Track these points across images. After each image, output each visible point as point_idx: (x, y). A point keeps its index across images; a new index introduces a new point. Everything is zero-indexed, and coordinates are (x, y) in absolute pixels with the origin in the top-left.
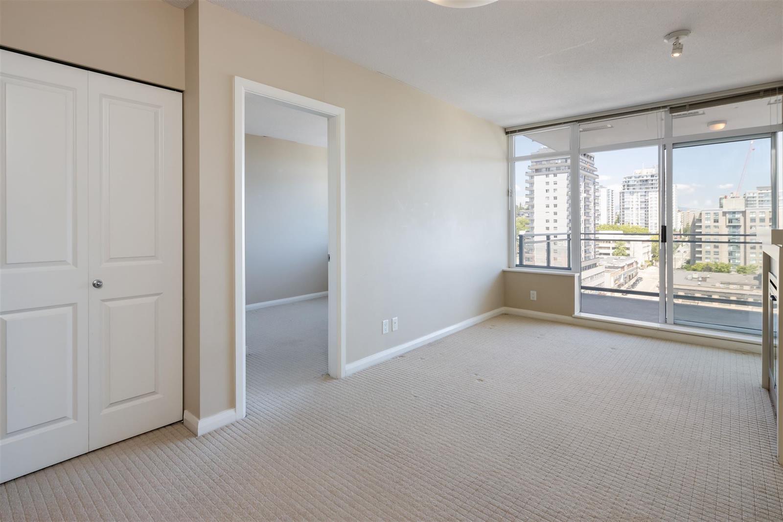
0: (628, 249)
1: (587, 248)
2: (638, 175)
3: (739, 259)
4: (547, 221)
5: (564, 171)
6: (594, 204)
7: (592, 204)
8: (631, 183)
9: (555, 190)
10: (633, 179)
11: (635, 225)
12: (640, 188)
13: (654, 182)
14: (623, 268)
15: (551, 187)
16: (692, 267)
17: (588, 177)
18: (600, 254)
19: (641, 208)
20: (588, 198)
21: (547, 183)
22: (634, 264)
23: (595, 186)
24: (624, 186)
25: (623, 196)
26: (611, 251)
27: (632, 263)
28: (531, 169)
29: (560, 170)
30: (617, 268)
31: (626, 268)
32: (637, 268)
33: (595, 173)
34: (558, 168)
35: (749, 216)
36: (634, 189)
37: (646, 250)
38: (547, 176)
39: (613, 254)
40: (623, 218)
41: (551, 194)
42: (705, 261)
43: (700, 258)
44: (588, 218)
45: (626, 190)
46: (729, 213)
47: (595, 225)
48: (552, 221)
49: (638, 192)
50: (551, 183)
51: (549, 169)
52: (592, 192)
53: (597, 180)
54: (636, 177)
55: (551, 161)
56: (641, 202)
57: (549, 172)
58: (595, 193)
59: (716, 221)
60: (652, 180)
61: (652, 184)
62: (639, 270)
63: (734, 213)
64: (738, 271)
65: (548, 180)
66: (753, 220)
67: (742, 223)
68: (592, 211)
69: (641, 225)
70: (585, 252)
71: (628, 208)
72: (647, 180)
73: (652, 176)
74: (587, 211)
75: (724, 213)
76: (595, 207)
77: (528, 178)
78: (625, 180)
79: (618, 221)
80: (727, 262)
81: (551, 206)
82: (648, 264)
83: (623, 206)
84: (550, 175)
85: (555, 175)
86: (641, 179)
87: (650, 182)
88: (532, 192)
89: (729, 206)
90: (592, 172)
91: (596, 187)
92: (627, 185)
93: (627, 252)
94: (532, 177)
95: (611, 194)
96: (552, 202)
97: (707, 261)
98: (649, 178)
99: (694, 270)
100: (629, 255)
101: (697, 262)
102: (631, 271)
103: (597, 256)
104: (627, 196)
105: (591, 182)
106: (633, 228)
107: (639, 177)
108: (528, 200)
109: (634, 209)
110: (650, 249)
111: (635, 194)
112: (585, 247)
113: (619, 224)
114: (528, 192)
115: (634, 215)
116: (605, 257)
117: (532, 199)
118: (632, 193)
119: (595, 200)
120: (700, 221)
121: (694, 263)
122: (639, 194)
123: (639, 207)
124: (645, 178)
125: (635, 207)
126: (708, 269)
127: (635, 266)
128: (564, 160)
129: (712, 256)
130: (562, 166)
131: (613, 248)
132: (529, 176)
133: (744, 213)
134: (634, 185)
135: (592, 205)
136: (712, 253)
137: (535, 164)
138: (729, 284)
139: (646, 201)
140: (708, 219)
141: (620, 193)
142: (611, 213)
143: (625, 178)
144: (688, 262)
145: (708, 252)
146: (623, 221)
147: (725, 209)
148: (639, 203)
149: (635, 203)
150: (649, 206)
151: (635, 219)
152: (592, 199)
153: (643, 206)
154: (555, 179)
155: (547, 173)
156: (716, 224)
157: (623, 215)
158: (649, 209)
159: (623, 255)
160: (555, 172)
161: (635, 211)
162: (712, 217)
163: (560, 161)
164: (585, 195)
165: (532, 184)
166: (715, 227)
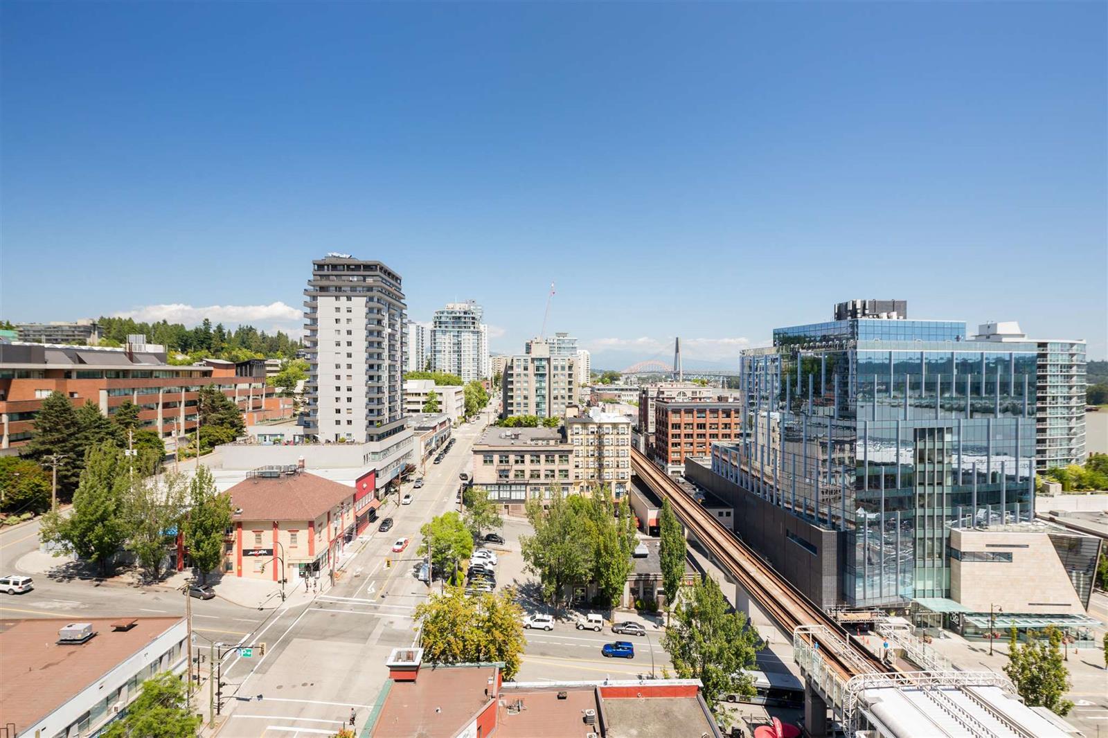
0: (440, 403)
1: (392, 404)
2: (450, 310)
3: (544, 410)
4: (338, 366)
5: (362, 294)
6: (401, 343)
7: (399, 343)
8: (443, 319)
9: (349, 320)
10: (445, 314)
11: (448, 372)
12: (453, 327)
13: (467, 320)
14: (434, 428)
15: (343, 315)
16: (505, 422)
17: (394, 305)
18: (409, 411)
19: (454, 352)
20: (394, 335)
21: (338, 309)
22: (447, 422)
23: (402, 319)
24: (435, 322)
25: (435, 335)
26: (421, 407)
27: (445, 422)
28: (314, 286)
29: (356, 291)
30: (428, 428)
31: (438, 427)
32: (450, 427)
33: (402, 301)
34: (353, 289)
35: (553, 363)
36: (446, 327)
37: (459, 404)
38: (337, 298)
39: (424, 411)
40: (435, 363)
41: (343, 326)
42: (516, 415)
43: (512, 412)
44: (393, 363)
45: (438, 328)
46: (537, 359)
47: (402, 372)
48: (344, 366)
49: (450, 332)
50: (343, 310)
51: (340, 288)
52: (398, 326)
53: (404, 311)
54: (448, 313)
55: (343, 278)
56: (454, 344)
57: (340, 293)
58: (402, 328)
59: (526, 369)
60: (465, 318)
61: (465, 323)
62: (452, 429)
63: (541, 359)
64: (544, 424)
65: (337, 304)
66: (556, 368)
67: (547, 372)
68: (399, 354)
69: (454, 373)
70: (390, 410)
71: (440, 351)
72: (459, 318)
73: (465, 313)
74: (393, 353)
75: (533, 360)
76: (402, 347)
77: (308, 299)
78: (436, 315)
79: (429, 367)
80: (535, 415)
81: (344, 344)
82: (461, 420)
83: (435, 347)
84: (341, 298)
85: (349, 299)
86: (454, 315)
87: (463, 320)
88: (315, 321)
89: (536, 353)
90: (399, 298)
91: (404, 321)
92: (439, 322)
93: (439, 407)
94: (314, 298)
95: (420, 331)
96: (344, 338)
97: (518, 414)
98: (462, 315)
99: (507, 426)
100: (441, 410)
101: (509, 416)
102: (443, 432)
103: (405, 414)
104: (439, 335)
105: (397, 313)
106: (445, 376)
107: (452, 313)
108: (308, 333)
109: (447, 352)
110: (463, 402)
111: (448, 334)
112: (390, 403)
113: (429, 371)
114: (308, 321)
115: (447, 361)
116: (414, 415)
117: (314, 332)
118: (444, 332)
119: (402, 338)
120: (511, 368)
121: (506, 418)
122: (452, 334)
123: (452, 350)
124: (458, 315)
125: (447, 349)
126: (518, 424)
127: (448, 425)
128: (362, 278)
129: (522, 408)
130: (359, 286)
131: (424, 403)
132: (310, 296)
133: (549, 360)
134: (447, 322)
135: (398, 345)
136: (522, 405)
137: (319, 278)
138: (538, 439)
139: (459, 343)
140: (518, 366)
141: (432, 331)
142: (420, 357)
143: (437, 313)
144: (500, 417)
145: (519, 404)
146: (435, 367)
147: (533, 355)
148: (452, 345)
149: (447, 345)
150: (462, 350)
151: (447, 364)
152: (398, 336)
153: (456, 349)
154: (349, 304)
155: (337, 293)
156: (526, 372)
157: (435, 359)
158: (462, 353)
159: (435, 411)
160: (349, 293)
161: (447, 356)
162: (522, 364)
163: (355, 279)
164: (390, 330)
165: (314, 309)
166: (525, 375)
